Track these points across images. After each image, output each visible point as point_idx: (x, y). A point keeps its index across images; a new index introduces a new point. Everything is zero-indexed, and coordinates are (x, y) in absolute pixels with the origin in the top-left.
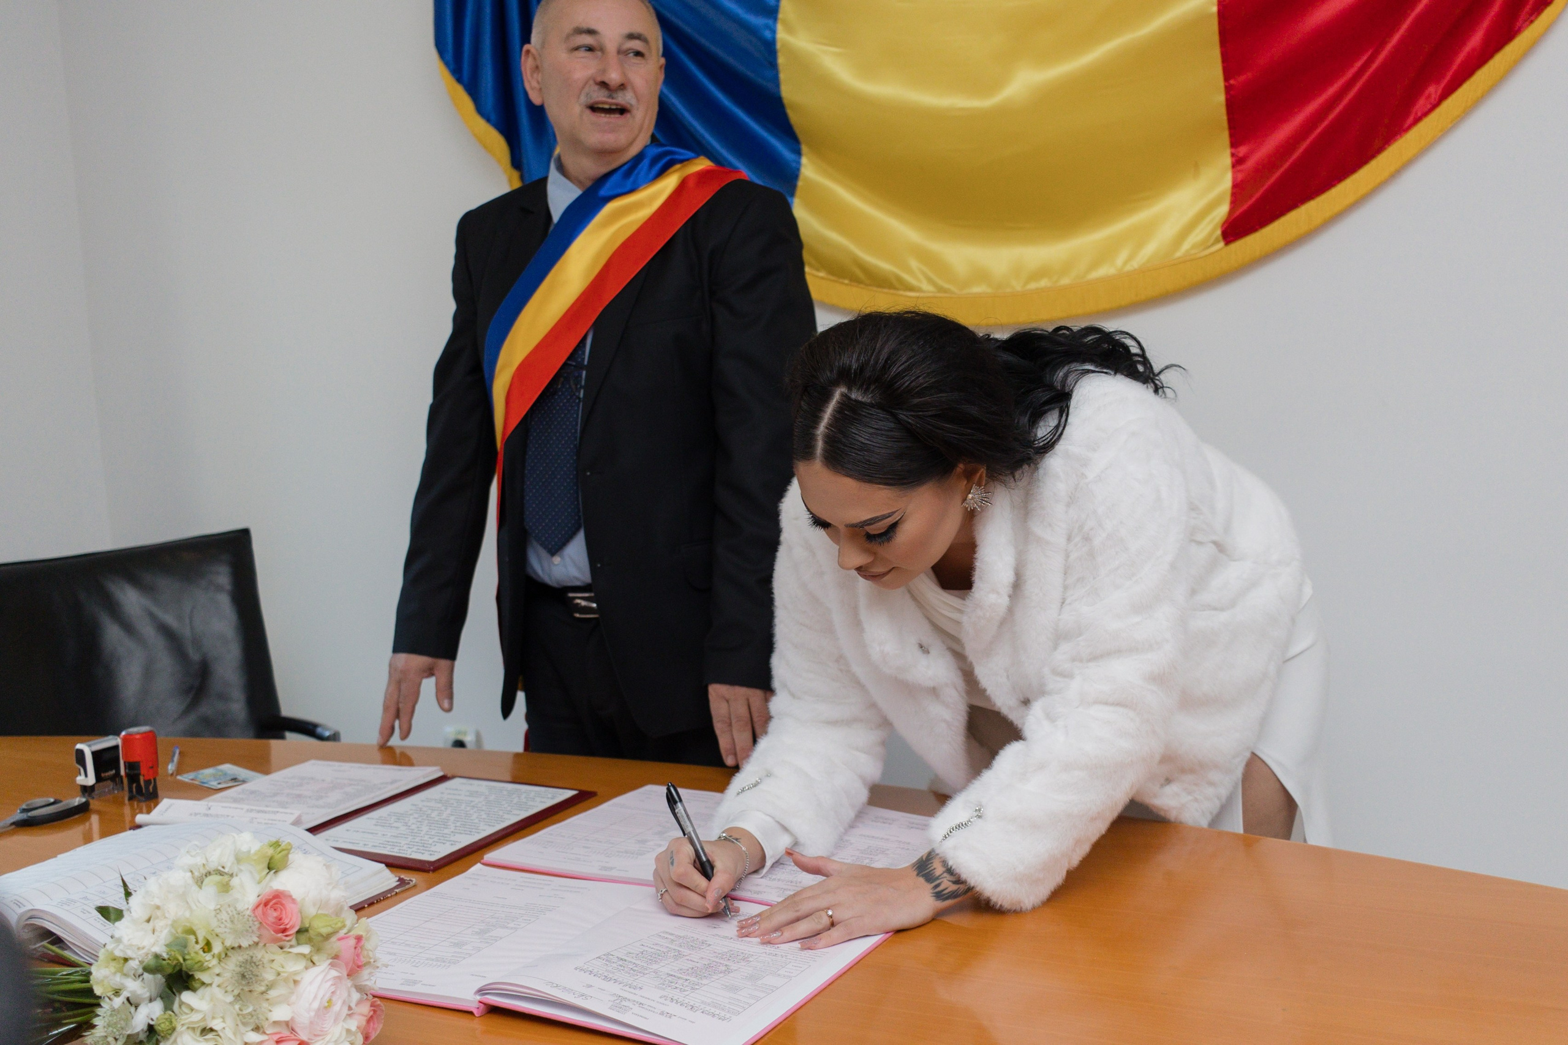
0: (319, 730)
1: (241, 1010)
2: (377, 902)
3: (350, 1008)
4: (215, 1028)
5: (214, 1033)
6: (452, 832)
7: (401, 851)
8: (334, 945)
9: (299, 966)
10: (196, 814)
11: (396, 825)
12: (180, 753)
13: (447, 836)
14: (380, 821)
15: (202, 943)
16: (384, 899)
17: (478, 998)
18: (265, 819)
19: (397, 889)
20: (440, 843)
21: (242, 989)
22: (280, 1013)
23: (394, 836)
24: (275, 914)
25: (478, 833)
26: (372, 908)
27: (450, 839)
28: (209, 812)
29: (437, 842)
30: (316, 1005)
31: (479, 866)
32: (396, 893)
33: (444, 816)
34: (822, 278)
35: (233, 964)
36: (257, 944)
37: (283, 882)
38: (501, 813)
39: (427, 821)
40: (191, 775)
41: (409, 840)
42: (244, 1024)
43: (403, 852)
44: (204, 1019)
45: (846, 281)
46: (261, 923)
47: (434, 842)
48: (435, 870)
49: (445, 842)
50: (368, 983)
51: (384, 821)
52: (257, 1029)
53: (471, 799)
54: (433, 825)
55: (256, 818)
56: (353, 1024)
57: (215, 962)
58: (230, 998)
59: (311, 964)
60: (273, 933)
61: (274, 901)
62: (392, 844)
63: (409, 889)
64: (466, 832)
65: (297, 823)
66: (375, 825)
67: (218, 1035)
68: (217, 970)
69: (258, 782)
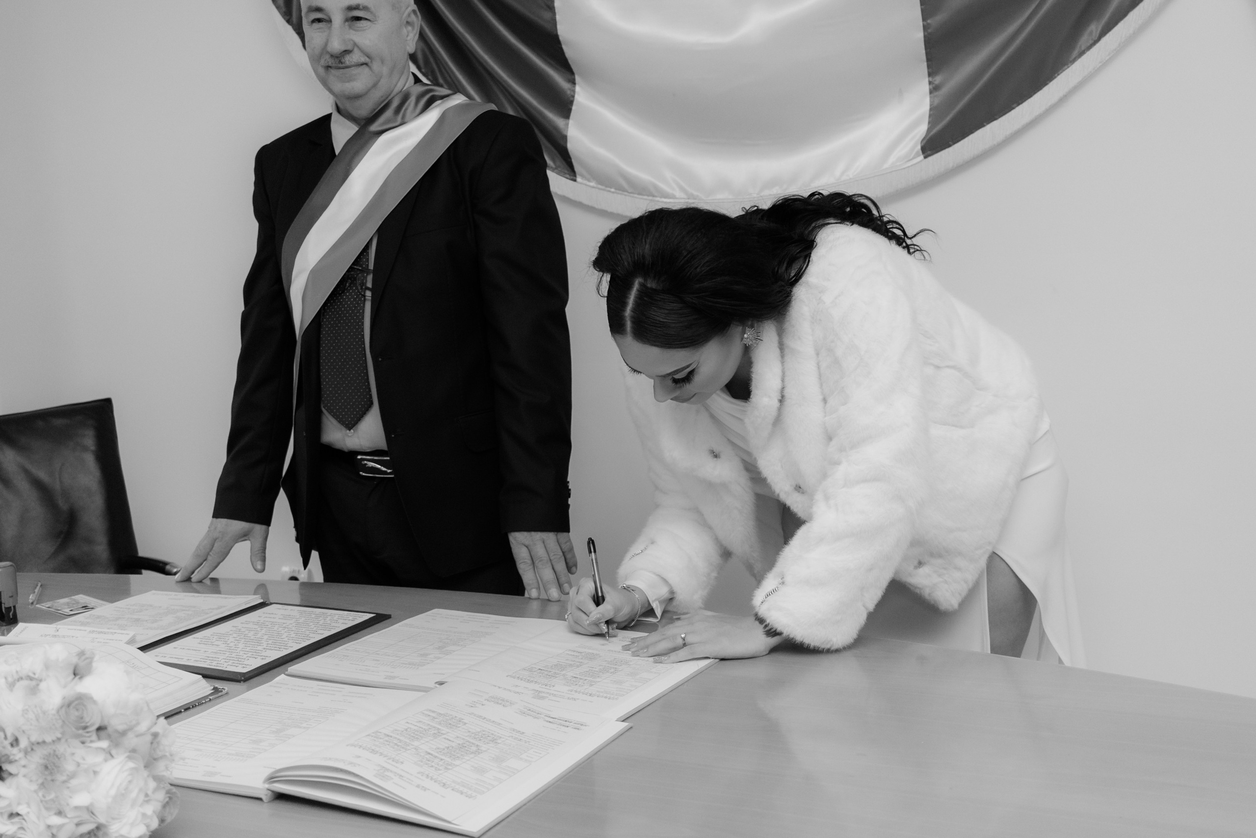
0: (168, 567)
1: (44, 796)
2: (193, 707)
3: (147, 795)
4: (20, 812)
5: (20, 817)
6: (264, 649)
7: (219, 665)
8: (131, 740)
9: (99, 758)
10: (46, 635)
11: (216, 643)
12: (41, 586)
13: (259, 652)
14: (204, 640)
15: (10, 739)
16: (199, 705)
17: (267, 786)
18: (104, 639)
19: (212, 696)
20: (253, 657)
21: (46, 779)
22: (81, 799)
23: (215, 652)
24: (77, 713)
25: (286, 649)
26: (188, 712)
27: (261, 654)
28: (57, 633)
29: (250, 657)
30: (113, 792)
31: (283, 675)
32: (210, 700)
33: (259, 635)
34: (593, 187)
35: (37, 758)
36: (59, 739)
37: (88, 686)
38: (307, 633)
39: (243, 640)
40: (49, 604)
41: (227, 655)
42: (47, 809)
43: (220, 665)
44: (10, 805)
45: (613, 190)
46: (63, 721)
47: (247, 657)
48: (246, 680)
49: (257, 657)
50: (165, 773)
51: (207, 640)
52: (60, 813)
53: (285, 621)
54: (249, 643)
55: (97, 638)
56: (149, 810)
57: (21, 755)
58: (34, 787)
59: (110, 757)
60: (74, 729)
61: (76, 702)
62: (211, 659)
63: (222, 695)
64: (276, 649)
65: (131, 642)
66: (199, 643)
67: (24, 819)
68: (23, 762)
69: (105, 609)
